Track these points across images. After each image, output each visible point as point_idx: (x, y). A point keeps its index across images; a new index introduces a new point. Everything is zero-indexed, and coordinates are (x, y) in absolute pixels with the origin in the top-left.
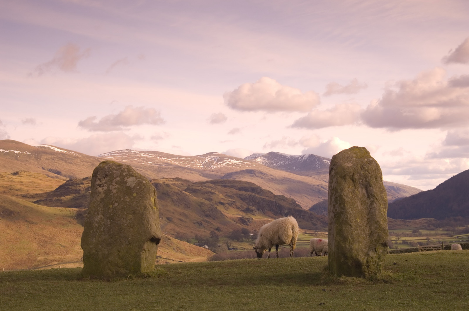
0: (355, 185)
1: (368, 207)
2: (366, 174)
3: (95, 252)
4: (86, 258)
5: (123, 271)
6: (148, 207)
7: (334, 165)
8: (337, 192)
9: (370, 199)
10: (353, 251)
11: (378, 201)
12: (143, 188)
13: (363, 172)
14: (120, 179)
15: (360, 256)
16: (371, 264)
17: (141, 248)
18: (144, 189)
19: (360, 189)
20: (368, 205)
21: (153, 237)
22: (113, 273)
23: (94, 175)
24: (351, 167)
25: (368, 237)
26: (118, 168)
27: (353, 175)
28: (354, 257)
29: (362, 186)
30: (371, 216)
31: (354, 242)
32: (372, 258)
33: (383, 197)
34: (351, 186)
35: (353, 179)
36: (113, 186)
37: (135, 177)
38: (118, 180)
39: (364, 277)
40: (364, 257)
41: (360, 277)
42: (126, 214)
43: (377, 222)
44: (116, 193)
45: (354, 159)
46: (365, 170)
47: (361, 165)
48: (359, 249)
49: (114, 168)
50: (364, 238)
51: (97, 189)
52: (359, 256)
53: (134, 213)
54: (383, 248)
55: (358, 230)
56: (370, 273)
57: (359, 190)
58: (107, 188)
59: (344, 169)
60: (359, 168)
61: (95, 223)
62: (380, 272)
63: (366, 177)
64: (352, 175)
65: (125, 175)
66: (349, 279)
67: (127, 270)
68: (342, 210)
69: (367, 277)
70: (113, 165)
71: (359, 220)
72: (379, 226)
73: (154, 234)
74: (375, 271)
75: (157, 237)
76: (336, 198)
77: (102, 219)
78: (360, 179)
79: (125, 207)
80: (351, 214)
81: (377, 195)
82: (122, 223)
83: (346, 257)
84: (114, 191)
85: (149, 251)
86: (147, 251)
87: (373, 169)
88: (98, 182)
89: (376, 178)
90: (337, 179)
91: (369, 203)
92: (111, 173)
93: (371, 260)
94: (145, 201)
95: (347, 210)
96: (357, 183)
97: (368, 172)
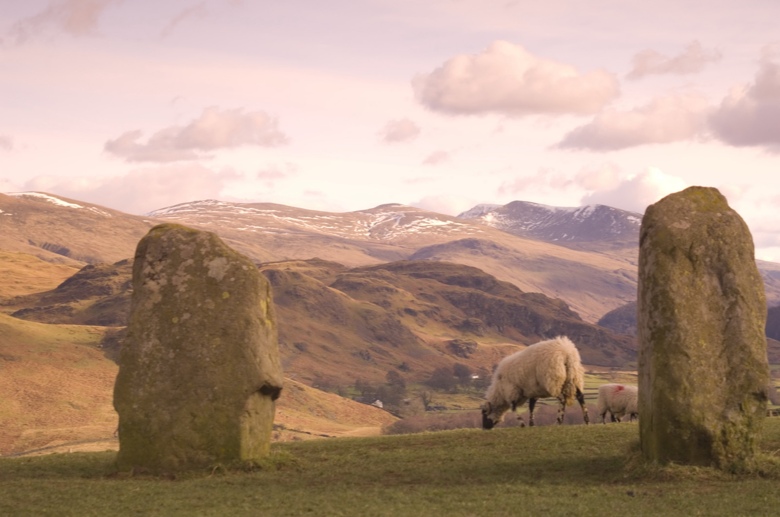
0: (695, 269)
1: (724, 315)
2: (719, 246)
3: (142, 417)
4: (125, 431)
5: (203, 456)
6: (253, 322)
7: (651, 226)
8: (656, 283)
9: (728, 298)
10: (694, 410)
11: (746, 303)
12: (243, 280)
13: (713, 241)
14: (195, 262)
15: (708, 420)
16: (732, 437)
17: (240, 407)
18: (244, 282)
19: (706, 278)
20: (724, 311)
21: (265, 384)
22: (181, 462)
23: (139, 254)
24: (686, 230)
25: (725, 379)
26: (189, 239)
27: (691, 247)
28: (695, 423)
29: (710, 270)
30: (730, 335)
31: (694, 391)
32: (734, 424)
33: (757, 294)
34: (686, 272)
35: (690, 257)
36: (180, 276)
37: (226, 257)
38: (191, 265)
39: (718, 466)
40: (717, 423)
41: (708, 465)
42: (207, 336)
43: (743, 348)
44: (187, 291)
45: (694, 213)
46: (718, 237)
47: (708, 225)
48: (706, 406)
49: (181, 240)
50: (715, 382)
51: (145, 283)
52: (706, 420)
53: (225, 333)
54: (758, 403)
55: (702, 365)
56: (730, 456)
57: (704, 279)
58: (166, 281)
59: (671, 235)
60: (705, 233)
61: (142, 356)
62: (751, 455)
63: (719, 252)
64: (688, 247)
65: (203, 253)
66: (685, 469)
67: (211, 454)
68: (669, 323)
69: (722, 466)
70: (179, 233)
71: (705, 344)
72: (749, 357)
73: (266, 378)
74: (740, 454)
75: (274, 384)
76: (655, 298)
77: (158, 347)
78: (706, 256)
79: (206, 320)
80: (687, 331)
81: (744, 291)
82: (199, 356)
83: (678, 424)
84: (182, 289)
85: (257, 413)
86: (253, 415)
87: (733, 234)
88: (148, 270)
89: (741, 254)
90: (656, 256)
91: (727, 307)
92: (174, 249)
93: (732, 429)
94: (247, 309)
95: (680, 323)
96: (700, 264)
97: (722, 240)
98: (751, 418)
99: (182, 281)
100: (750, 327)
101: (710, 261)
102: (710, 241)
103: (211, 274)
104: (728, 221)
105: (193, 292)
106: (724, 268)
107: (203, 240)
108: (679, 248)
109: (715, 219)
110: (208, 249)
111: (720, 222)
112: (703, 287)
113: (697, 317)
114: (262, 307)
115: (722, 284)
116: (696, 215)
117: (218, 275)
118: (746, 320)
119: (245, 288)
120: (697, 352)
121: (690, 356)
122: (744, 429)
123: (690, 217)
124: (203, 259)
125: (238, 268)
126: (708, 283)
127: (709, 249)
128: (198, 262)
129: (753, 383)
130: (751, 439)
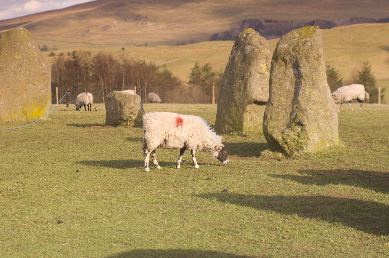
0: (286, 66)
2: (296, 55)
9: (299, 79)
11: (305, 81)
12: (253, 55)
13: (294, 53)
16: (289, 141)
24: (284, 48)
28: (270, 134)
29: (293, 66)
30: (296, 96)
31: (271, 120)
32: (288, 135)
34: (282, 67)
35: (284, 60)
36: (238, 53)
37: (252, 45)
40: (280, 134)
42: (238, 79)
43: (298, 102)
46: (296, 51)
47: (294, 46)
48: (276, 126)
50: (284, 116)
52: (274, 132)
54: (301, 127)
55: (278, 109)
57: (290, 70)
60: (291, 50)
64: (283, 56)
65: (246, 43)
71: (283, 100)
72: (299, 106)
74: (296, 148)
75: (259, 101)
78: (291, 60)
79: (239, 72)
80: (275, 94)
81: (306, 76)
82: (234, 87)
84: (236, 58)
86: (252, 113)
87: (305, 49)
95: (273, 90)
96: (289, 64)
97: (298, 53)
98: (299, 133)
101: (293, 62)
103: (245, 52)
104: (305, 43)
105: (239, 60)
106: (298, 65)
107: (249, 37)
108: (279, 57)
109: (300, 42)
110: (248, 41)
111: (301, 44)
112: (289, 74)
113: (283, 87)
114: (262, 67)
115: (298, 72)
116: (295, 41)
117: (247, 53)
118: (303, 89)
119: (252, 59)
120: (278, 103)
121: (274, 105)
122: (296, 138)
123: (291, 42)
124: (245, 45)
125: (254, 50)
126: (292, 72)
127: (292, 57)
128: (244, 47)
129: (297, 118)
130: (301, 142)
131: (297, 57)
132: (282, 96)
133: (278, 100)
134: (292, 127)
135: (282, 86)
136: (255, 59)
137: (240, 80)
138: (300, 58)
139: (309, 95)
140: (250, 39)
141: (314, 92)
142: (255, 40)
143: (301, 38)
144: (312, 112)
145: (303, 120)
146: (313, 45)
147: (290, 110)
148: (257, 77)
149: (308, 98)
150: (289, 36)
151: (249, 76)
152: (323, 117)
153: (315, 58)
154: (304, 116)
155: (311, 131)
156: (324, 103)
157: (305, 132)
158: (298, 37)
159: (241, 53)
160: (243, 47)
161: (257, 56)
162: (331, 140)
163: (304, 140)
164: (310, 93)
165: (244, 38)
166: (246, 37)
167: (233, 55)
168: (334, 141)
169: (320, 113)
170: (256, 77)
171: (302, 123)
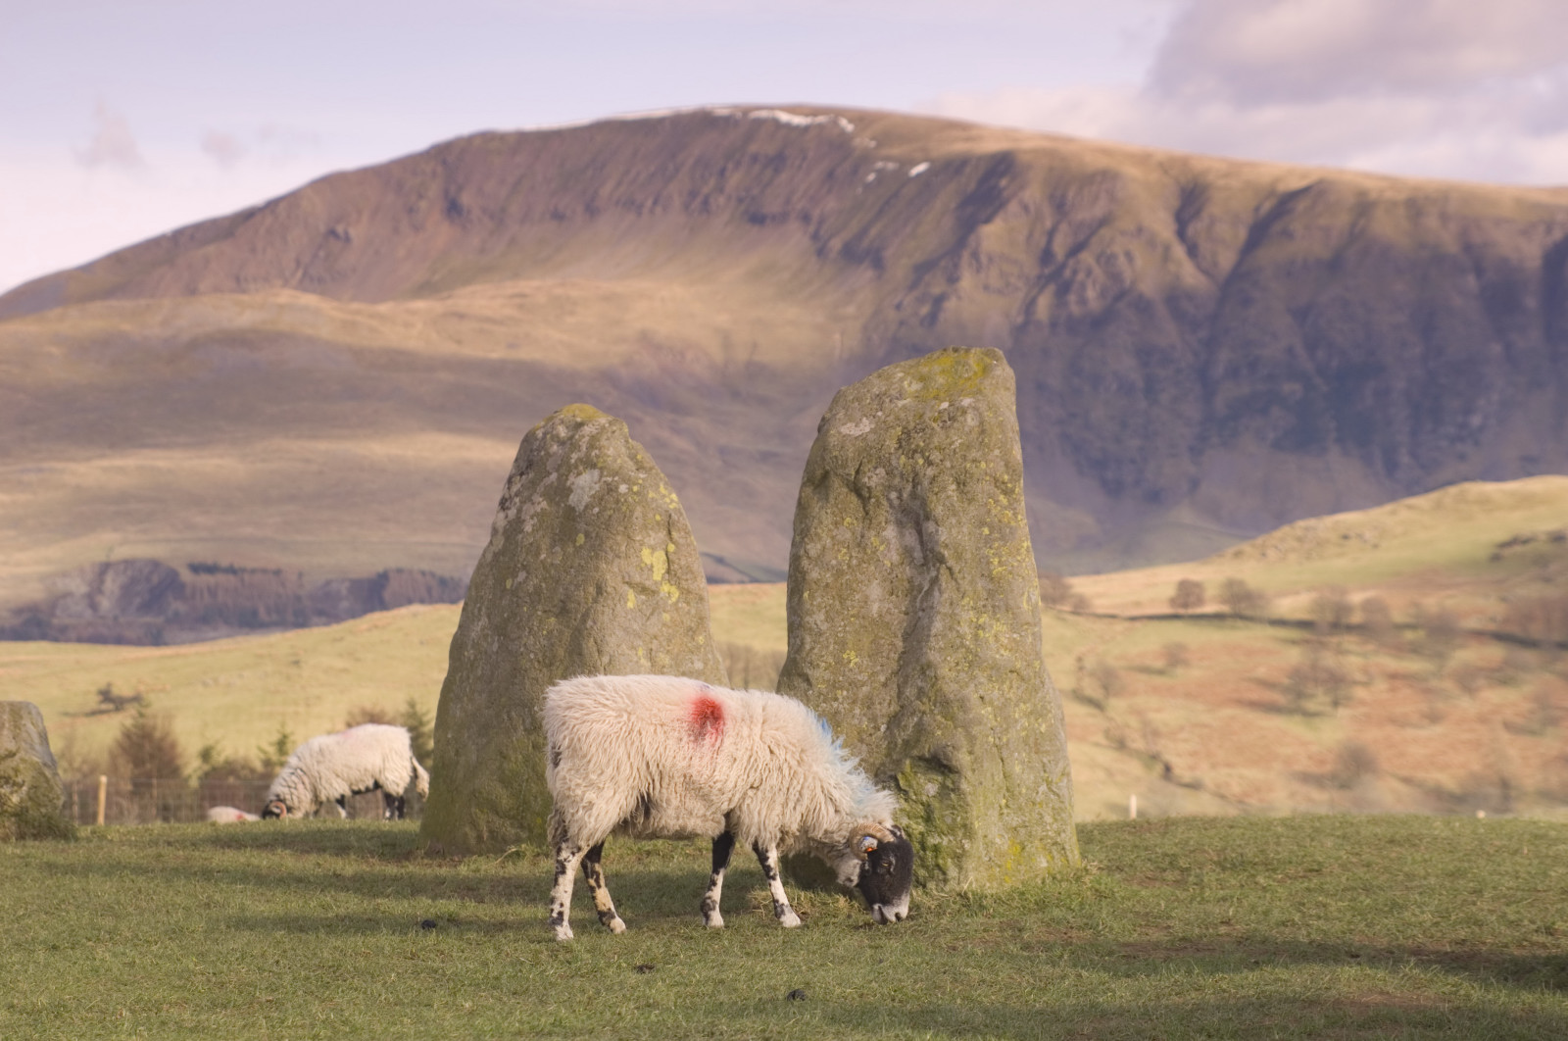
98: (929, 806)
99: (532, 512)
100: (951, 629)
101: (898, 498)
102: (899, 459)
103: (573, 499)
104: (951, 418)
105: (541, 533)
106: (921, 512)
107: (583, 436)
108: (836, 474)
109: (928, 414)
110: (582, 454)
111: (935, 420)
112: (882, 548)
113: (853, 607)
114: (648, 562)
115: (922, 543)
116: (904, 407)
117: (580, 501)
118: (945, 614)
119: (608, 527)
120: (832, 673)
121: (814, 682)
122: (914, 826)
123: (887, 412)
124: (570, 471)
125: (611, 489)
126: (893, 541)
127: (895, 476)
128: (563, 478)
129: (923, 739)
130: (935, 846)
131: (917, 475)
132: (850, 646)
133: (831, 660)
134: (899, 776)
135: (849, 603)
136: (622, 529)
137: (553, 620)
138: (934, 479)
139: (976, 640)
140: (591, 446)
141: (997, 627)
142: (611, 449)
143: (932, 395)
144: (986, 711)
145: (950, 748)
146: (987, 427)
147: (886, 704)
148: (630, 605)
149: (968, 650)
150: (876, 390)
151: (595, 601)
152: (1025, 742)
153: (996, 480)
154: (955, 727)
155: (981, 798)
156: (1030, 680)
157: (959, 799)
158: (917, 391)
159: (549, 504)
160: (558, 479)
161: (631, 516)
162: (1055, 843)
163: (951, 838)
164: (981, 632)
165: (562, 443)
166: (572, 437)
167: (512, 513)
168: (1067, 847)
169: (1016, 721)
170: (626, 603)
171: (945, 762)
